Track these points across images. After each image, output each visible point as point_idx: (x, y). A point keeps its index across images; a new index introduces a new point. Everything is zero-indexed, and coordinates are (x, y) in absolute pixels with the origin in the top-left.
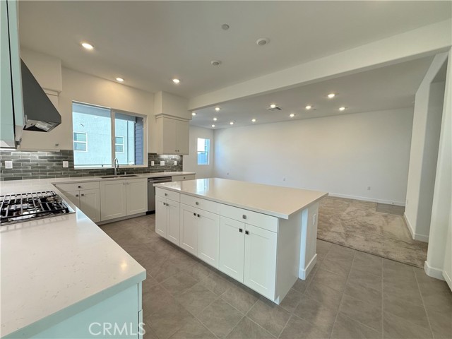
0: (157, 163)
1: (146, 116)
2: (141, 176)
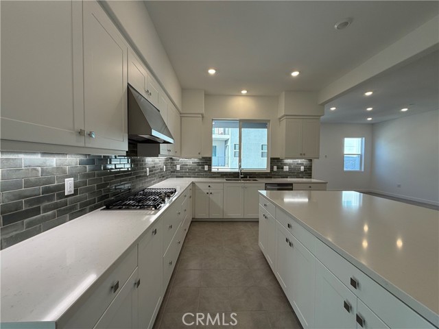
0: (281, 168)
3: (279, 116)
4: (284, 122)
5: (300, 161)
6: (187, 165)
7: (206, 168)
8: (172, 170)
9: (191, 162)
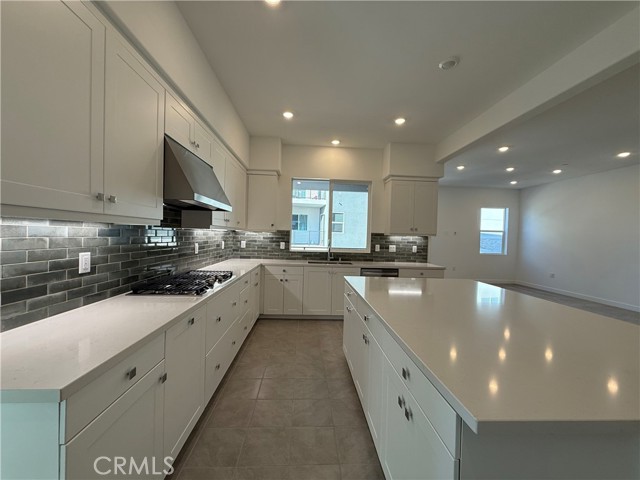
0: (385, 247)
1: (371, 182)
2: (355, 264)
3: (384, 177)
4: (390, 185)
5: (411, 238)
6: (255, 241)
7: (282, 245)
8: (234, 247)
9: (261, 237)
